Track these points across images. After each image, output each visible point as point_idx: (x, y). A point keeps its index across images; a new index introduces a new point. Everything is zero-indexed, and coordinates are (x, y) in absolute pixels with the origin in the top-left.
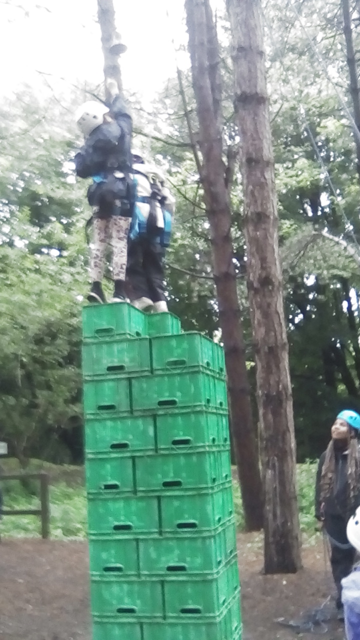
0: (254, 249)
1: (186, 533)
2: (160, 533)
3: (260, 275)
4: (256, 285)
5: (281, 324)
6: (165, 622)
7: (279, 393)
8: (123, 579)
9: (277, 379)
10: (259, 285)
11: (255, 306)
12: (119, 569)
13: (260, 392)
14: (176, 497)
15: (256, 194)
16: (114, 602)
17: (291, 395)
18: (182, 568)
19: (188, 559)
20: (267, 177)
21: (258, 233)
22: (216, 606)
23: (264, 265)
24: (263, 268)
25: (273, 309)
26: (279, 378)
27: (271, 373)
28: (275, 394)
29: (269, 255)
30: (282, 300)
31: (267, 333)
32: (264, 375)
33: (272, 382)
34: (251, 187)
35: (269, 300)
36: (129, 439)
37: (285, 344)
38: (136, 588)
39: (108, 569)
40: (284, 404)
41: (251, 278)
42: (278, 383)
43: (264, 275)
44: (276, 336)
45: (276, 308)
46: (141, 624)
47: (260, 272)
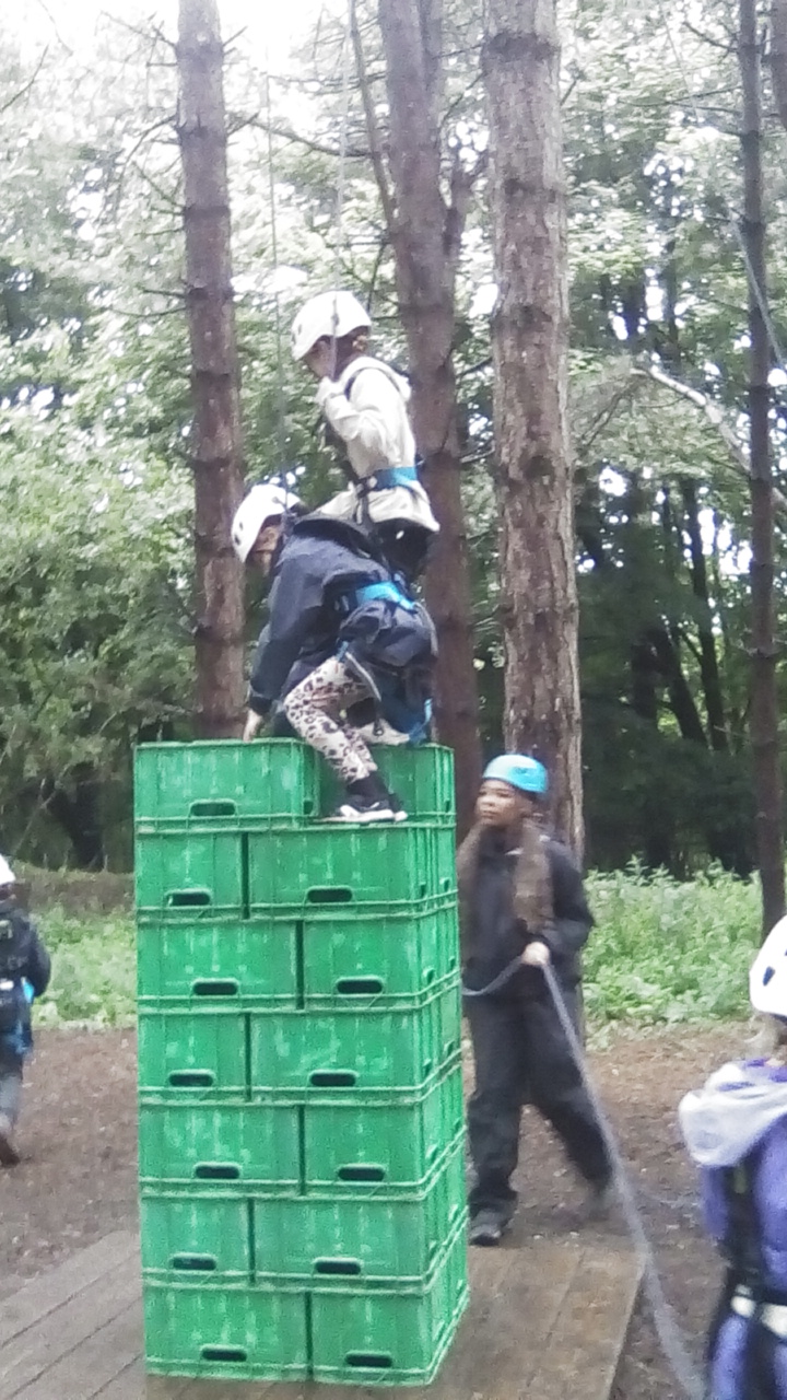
0: (512, 392)
1: (360, 1003)
2: (300, 1003)
3: (524, 451)
4: (514, 473)
5: (566, 563)
6: (302, 1198)
7: (554, 716)
8: (212, 1102)
9: (551, 686)
10: (521, 474)
11: (509, 521)
12: (205, 1080)
13: (511, 714)
14: (339, 924)
15: (524, 262)
16: (192, 1152)
17: (577, 722)
18: (347, 1080)
19: (361, 1060)
20: (549, 224)
21: (524, 354)
22: (417, 1164)
23: (534, 428)
24: (531, 435)
25: (550, 530)
26: (556, 682)
27: (538, 671)
28: (544, 717)
29: (546, 406)
30: (569, 509)
31: (534, 582)
32: (521, 676)
33: (538, 692)
34: (512, 247)
35: (541, 510)
36: (236, 795)
37: (572, 608)
38: (241, 1121)
39: (179, 1080)
40: (563, 741)
41: (505, 458)
42: (552, 694)
43: (532, 451)
44: (553, 590)
45: (556, 528)
46: (251, 1202)
47: (524, 444)
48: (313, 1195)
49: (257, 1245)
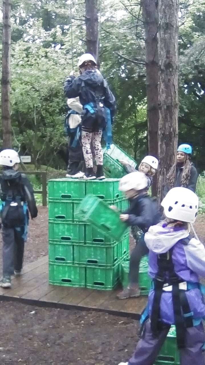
0: (163, 46)
5: (175, 92)
6: (85, 245)
7: (170, 133)
8: (65, 222)
9: (170, 125)
10: (164, 68)
11: (161, 81)
12: (63, 217)
13: (159, 132)
15: (166, 11)
17: (177, 134)
21: (166, 36)
23: (168, 56)
25: (171, 83)
27: (167, 121)
28: (168, 133)
29: (171, 50)
31: (167, 97)
32: (163, 122)
33: (166, 127)
34: (163, 7)
35: (169, 77)
37: (177, 104)
38: (71, 227)
40: (173, 140)
41: (160, 63)
42: (170, 127)
43: (167, 62)
44: (172, 99)
45: (173, 82)
46: (73, 246)
47: (165, 60)
48: (87, 245)
49: (75, 255)
